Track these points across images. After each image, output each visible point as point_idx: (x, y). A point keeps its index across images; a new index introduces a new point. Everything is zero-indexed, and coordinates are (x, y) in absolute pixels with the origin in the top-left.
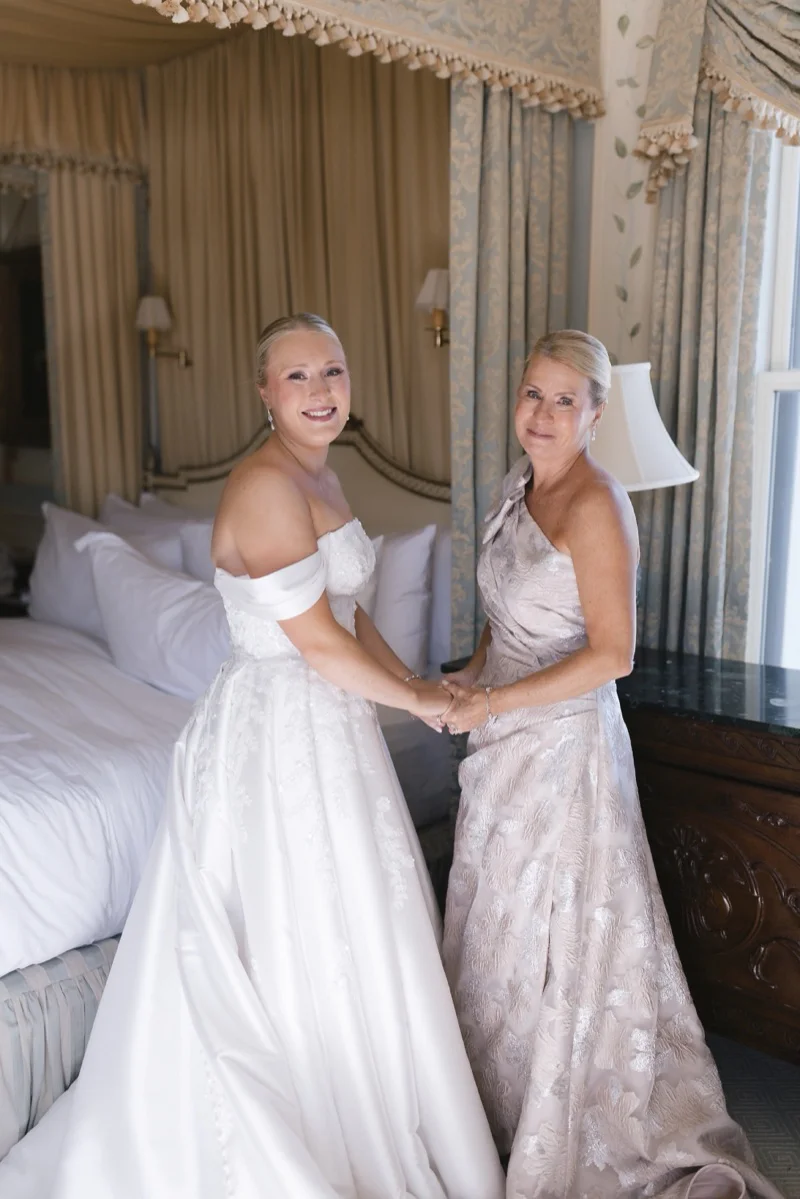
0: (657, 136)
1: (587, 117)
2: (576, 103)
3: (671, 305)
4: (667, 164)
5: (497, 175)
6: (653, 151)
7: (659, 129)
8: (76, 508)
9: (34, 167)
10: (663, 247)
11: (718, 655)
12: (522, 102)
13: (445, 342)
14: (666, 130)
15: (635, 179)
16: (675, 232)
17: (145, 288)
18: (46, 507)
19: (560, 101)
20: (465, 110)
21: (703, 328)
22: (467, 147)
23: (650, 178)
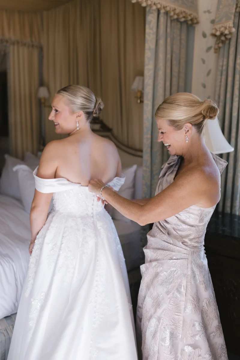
0: (220, 28)
1: (193, 24)
2: (189, 18)
3: (223, 89)
4: (223, 38)
5: (162, 42)
6: (218, 33)
7: (221, 25)
8: (16, 157)
9: (5, 43)
10: (220, 68)
11: (237, 213)
12: (171, 17)
13: (142, 102)
14: (223, 26)
15: (209, 45)
16: (225, 63)
17: (42, 83)
18: (6, 156)
19: (184, 17)
20: (151, 18)
21: (235, 96)
22: (151, 32)
23: (216, 44)
